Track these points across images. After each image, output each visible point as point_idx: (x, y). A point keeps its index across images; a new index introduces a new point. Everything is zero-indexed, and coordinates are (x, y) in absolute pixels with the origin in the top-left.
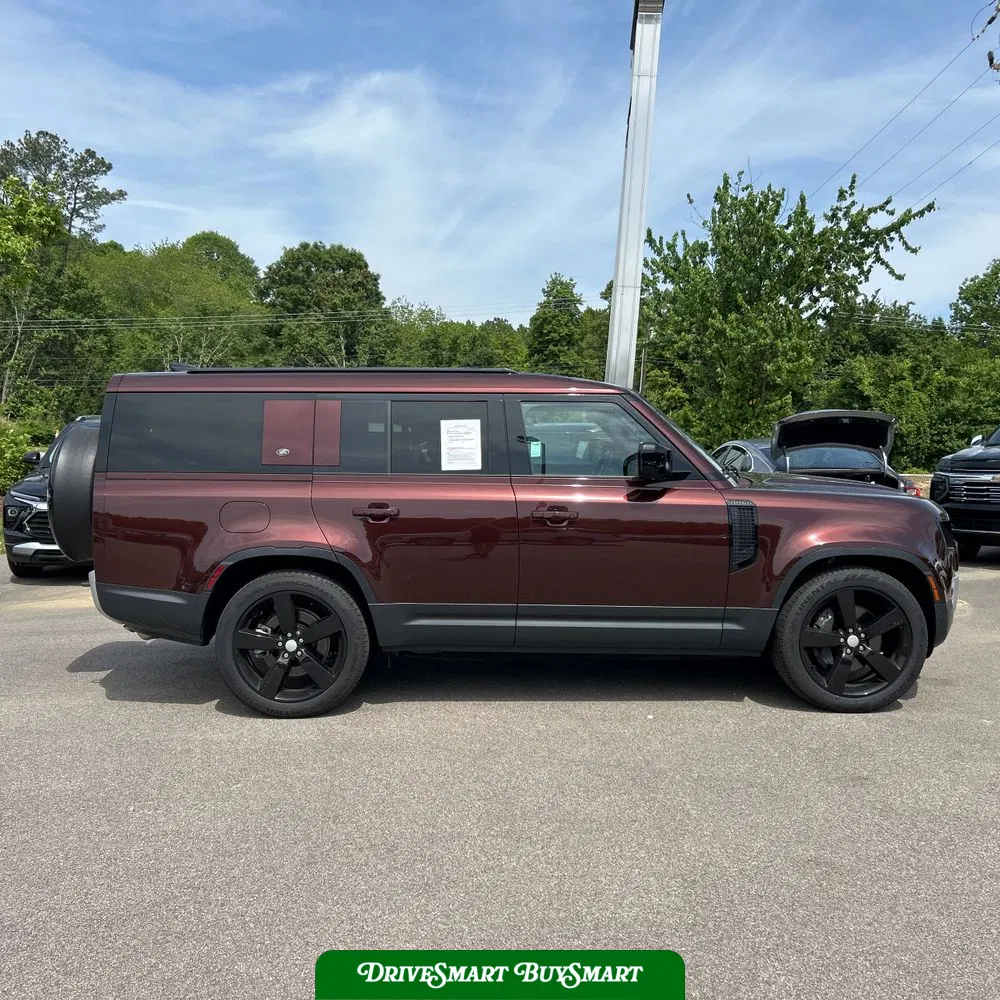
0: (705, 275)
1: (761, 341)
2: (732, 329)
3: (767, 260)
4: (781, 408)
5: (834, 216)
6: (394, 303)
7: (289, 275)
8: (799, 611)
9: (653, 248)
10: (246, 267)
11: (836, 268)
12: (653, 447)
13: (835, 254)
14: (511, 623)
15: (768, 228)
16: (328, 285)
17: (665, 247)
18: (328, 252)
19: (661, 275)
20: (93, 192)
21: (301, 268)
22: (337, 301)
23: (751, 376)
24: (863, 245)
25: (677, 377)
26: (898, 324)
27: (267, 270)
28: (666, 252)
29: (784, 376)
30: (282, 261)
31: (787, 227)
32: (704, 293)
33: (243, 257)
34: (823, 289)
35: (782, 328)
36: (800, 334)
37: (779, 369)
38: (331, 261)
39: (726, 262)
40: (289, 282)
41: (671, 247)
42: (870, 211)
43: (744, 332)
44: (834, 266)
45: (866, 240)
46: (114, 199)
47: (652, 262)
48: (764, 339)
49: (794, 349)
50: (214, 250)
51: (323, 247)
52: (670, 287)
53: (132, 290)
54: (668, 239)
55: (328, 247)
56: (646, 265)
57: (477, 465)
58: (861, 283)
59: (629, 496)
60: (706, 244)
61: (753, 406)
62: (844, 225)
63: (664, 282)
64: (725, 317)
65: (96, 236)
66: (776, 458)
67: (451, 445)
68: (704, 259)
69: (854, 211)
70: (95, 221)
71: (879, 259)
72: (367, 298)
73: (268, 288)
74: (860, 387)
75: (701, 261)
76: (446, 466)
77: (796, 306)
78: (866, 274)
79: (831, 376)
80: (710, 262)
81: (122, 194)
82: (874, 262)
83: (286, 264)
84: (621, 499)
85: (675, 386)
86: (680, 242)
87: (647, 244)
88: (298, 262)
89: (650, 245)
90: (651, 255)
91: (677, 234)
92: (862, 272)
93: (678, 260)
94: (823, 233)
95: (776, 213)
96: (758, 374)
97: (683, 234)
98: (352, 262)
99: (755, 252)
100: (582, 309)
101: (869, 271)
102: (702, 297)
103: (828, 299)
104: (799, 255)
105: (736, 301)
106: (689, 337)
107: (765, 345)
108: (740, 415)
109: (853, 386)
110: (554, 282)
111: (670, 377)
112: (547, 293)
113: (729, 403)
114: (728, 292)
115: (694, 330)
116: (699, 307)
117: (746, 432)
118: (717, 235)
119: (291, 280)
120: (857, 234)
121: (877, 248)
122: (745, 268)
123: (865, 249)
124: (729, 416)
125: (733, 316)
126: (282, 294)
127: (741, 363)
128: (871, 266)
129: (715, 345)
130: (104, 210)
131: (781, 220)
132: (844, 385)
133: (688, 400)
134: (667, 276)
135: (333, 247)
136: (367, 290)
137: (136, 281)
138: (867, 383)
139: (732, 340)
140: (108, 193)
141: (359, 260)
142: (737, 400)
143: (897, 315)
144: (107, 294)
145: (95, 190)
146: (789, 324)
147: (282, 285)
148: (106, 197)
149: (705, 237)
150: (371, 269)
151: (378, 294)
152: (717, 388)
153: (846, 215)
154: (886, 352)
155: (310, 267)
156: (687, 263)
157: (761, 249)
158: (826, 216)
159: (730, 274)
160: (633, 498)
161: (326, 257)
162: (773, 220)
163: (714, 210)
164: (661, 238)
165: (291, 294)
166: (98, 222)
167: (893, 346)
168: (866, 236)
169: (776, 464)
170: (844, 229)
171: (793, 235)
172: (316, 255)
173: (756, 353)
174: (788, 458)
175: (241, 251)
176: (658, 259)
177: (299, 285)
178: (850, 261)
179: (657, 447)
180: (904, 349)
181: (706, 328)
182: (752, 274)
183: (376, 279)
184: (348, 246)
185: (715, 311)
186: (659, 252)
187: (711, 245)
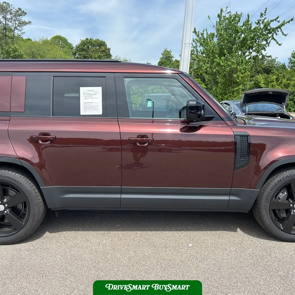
0: (214, 44)
1: (232, 66)
2: (223, 62)
3: (235, 38)
4: (238, 90)
5: (259, 22)
6: (115, 57)
7: (82, 48)
8: (270, 191)
9: (196, 35)
10: (70, 46)
11: (258, 42)
12: (195, 103)
13: (258, 36)
14: (118, 196)
15: (236, 27)
16: (94, 51)
17: (200, 35)
18: (94, 41)
19: (198, 44)
20: (21, 22)
21: (86, 46)
22: (96, 56)
23: (228, 79)
24: (268, 33)
25: (203, 81)
26: (272, 65)
27: (75, 47)
28: (200, 36)
29: (240, 79)
30: (80, 44)
31: (242, 27)
32: (213, 50)
33: (69, 43)
34: (254, 49)
35: (240, 62)
36: (246, 64)
37: (238, 76)
38: (95, 44)
39: (221, 39)
40: (82, 51)
41: (202, 34)
42: (271, 21)
43: (226, 63)
44: (257, 41)
45: (269, 32)
46: (28, 24)
47: (196, 40)
48: (234, 66)
49: (243, 69)
50: (60, 41)
51: (93, 39)
52: (202, 48)
53: (33, 53)
54: (201, 32)
55: (94, 40)
56: (194, 41)
57: (100, 112)
58: (267, 47)
59: (181, 130)
60: (214, 33)
61: (228, 89)
62: (262, 26)
63: (200, 47)
64: (220, 58)
65: (22, 36)
66: (242, 108)
67: (85, 101)
68: (213, 39)
69: (265, 21)
70: (22, 31)
71: (273, 38)
72: (106, 55)
73: (76, 53)
74: (260, 84)
75: (212, 39)
76: (82, 113)
77: (244, 55)
78: (268, 44)
79: (251, 81)
80: (215, 40)
81: (30, 22)
82: (271, 40)
83: (81, 45)
84: (177, 131)
85: (202, 84)
86: (205, 32)
87: (194, 33)
88: (85, 44)
89: (195, 34)
90: (195, 37)
91: (204, 30)
92: (267, 43)
93: (205, 39)
94: (255, 29)
95: (239, 21)
96: (231, 79)
97: (206, 30)
98: (102, 44)
99: (231, 35)
100: (174, 59)
101: (269, 43)
102: (213, 51)
103: (255, 52)
104: (246, 36)
105: (224, 53)
106: (208, 65)
107: (234, 68)
108: (224, 92)
109: (258, 84)
110: (165, 51)
111: (201, 81)
112: (163, 55)
113: (221, 88)
114: (221, 49)
115: (210, 63)
116: (211, 55)
117: (226, 98)
118: (218, 30)
119: (83, 50)
120: (266, 29)
121: (273, 34)
122: (227, 41)
123: (269, 35)
124: (221, 92)
125: (223, 58)
126: (80, 54)
127: (225, 74)
128: (270, 41)
129: (216, 68)
130: (24, 27)
131: (240, 24)
132: (255, 84)
133: (206, 88)
134: (201, 44)
135: (96, 39)
136: (106, 53)
137: (34, 50)
138: (262, 83)
139: (222, 66)
140: (25, 22)
141: (104, 43)
142: (223, 87)
143: (272, 62)
144: (26, 54)
145: (22, 21)
146: (242, 60)
147: (80, 51)
148: (25, 23)
149: (214, 31)
150: (108, 47)
151: (110, 54)
152: (217, 83)
153: (263, 22)
154: (268, 73)
155: (89, 46)
156: (207, 40)
157: (233, 35)
158: (256, 23)
159: (222, 43)
160: (183, 130)
161: (94, 43)
162: (238, 24)
163: (217, 22)
164: (199, 32)
165: (83, 54)
166: (23, 31)
167: (270, 72)
168: (269, 30)
169: (242, 110)
170: (262, 28)
171: (245, 29)
172: (91, 42)
173: (230, 71)
174: (247, 107)
175: (69, 41)
176: (198, 38)
177: (85, 52)
178: (264, 39)
179: (197, 102)
180: (274, 73)
181: (214, 62)
182: (230, 44)
183: (109, 50)
184: (101, 39)
185: (217, 56)
186: (198, 36)
187: (216, 34)
